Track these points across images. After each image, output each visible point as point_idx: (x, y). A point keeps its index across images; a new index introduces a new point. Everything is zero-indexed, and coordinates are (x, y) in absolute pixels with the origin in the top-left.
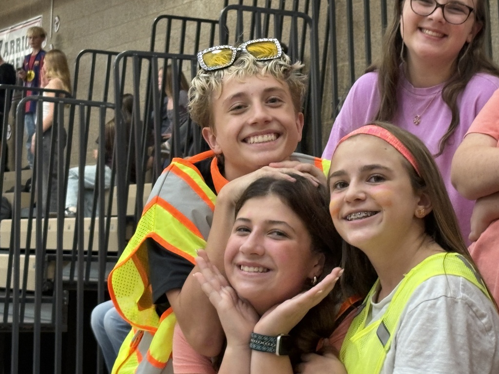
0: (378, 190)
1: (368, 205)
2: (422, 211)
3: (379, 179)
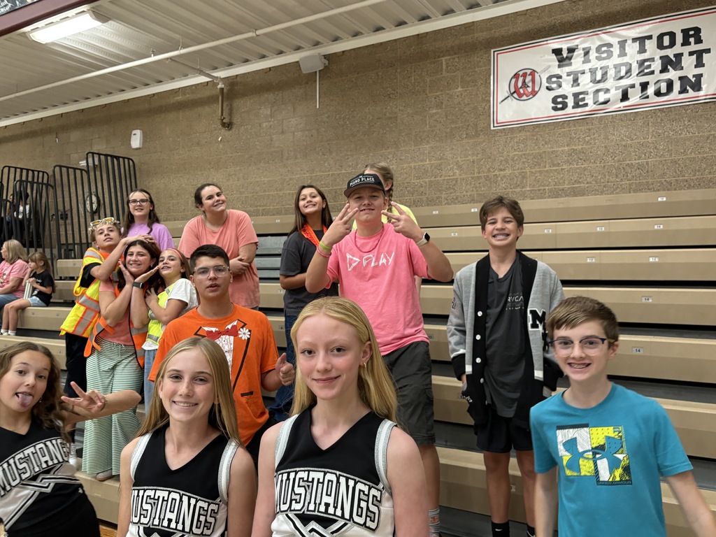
1: (169, 265)
2: (182, 271)
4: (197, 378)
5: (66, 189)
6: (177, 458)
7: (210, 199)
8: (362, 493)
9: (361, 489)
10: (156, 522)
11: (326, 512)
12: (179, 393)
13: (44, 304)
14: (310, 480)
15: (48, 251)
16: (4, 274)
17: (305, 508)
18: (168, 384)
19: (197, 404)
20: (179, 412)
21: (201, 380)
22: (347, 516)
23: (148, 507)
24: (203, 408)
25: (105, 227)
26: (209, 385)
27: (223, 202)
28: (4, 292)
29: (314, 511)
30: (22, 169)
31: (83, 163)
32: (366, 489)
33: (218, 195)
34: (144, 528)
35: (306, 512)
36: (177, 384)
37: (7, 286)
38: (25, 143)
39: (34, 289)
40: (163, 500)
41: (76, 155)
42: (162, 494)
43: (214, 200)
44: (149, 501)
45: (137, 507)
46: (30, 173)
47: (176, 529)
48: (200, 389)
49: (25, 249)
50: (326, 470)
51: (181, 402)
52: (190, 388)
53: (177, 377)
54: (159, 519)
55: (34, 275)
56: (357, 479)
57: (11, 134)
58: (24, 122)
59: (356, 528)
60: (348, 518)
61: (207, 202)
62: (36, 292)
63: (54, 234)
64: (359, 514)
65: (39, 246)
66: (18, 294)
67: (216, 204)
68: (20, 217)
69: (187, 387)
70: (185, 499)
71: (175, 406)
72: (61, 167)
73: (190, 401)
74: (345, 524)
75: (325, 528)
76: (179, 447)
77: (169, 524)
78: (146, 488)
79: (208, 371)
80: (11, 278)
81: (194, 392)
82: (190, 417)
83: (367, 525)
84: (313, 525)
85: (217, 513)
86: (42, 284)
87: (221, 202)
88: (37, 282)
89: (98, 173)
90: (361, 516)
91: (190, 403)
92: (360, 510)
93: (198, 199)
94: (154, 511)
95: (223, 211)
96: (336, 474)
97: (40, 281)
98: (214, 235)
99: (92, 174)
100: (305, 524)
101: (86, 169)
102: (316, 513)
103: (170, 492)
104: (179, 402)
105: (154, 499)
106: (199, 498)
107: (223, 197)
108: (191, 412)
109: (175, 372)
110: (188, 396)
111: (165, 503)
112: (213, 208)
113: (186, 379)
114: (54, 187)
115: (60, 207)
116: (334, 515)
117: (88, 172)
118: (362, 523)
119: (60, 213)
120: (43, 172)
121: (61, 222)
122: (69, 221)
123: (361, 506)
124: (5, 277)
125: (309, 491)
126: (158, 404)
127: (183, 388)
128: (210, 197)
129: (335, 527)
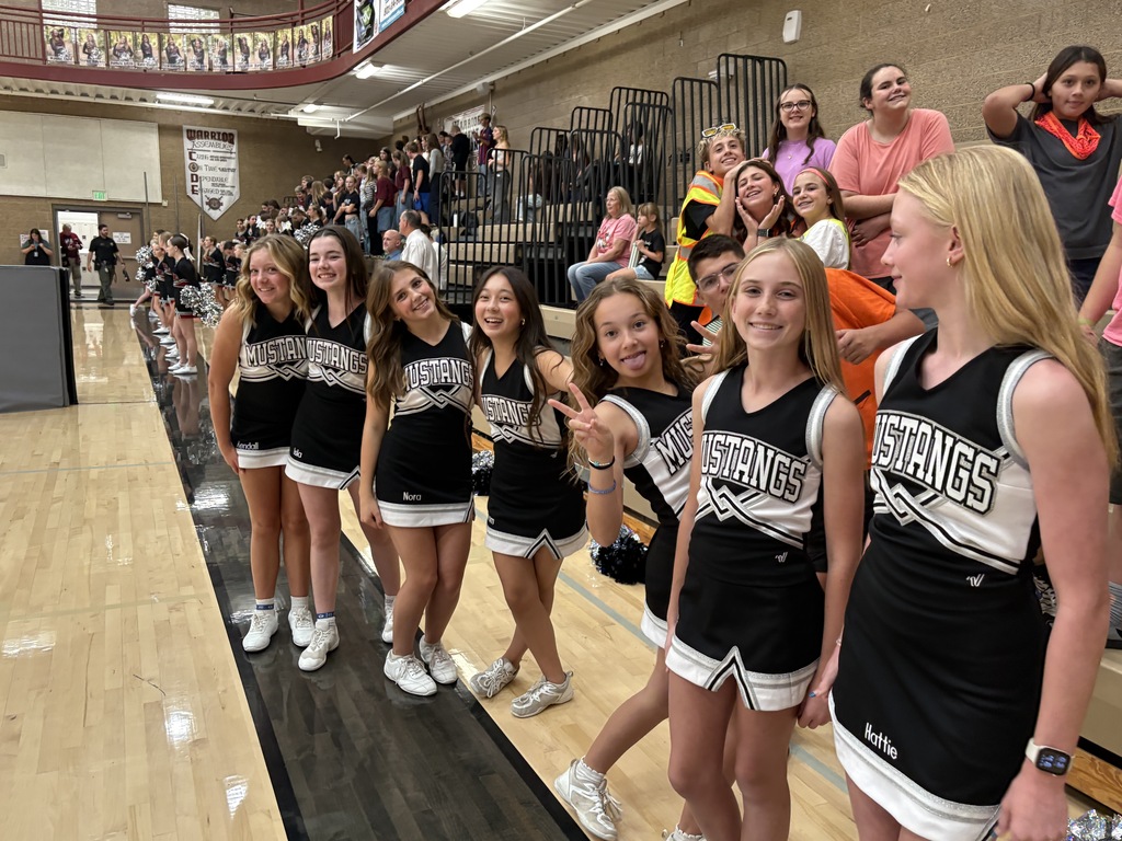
0: (812, 193)
1: (808, 200)
2: (830, 201)
3: (812, 189)
4: (782, 291)
5: (688, 117)
6: (755, 399)
7: (885, 88)
8: (963, 458)
9: (963, 452)
10: (726, 473)
11: (914, 476)
12: (757, 311)
13: (651, 277)
14: (902, 428)
15: (661, 208)
16: (607, 235)
17: (892, 466)
18: (742, 300)
19: (781, 327)
20: (757, 336)
21: (787, 294)
22: (939, 485)
23: (716, 454)
24: (789, 333)
25: (725, 140)
26: (798, 302)
27: (906, 94)
28: (608, 258)
29: (901, 471)
30: (636, 90)
31: (713, 75)
32: (970, 453)
33: (900, 81)
34: (713, 479)
35: (892, 471)
36: (754, 300)
37: (610, 251)
38: (641, 54)
39: (641, 255)
40: (735, 448)
41: (705, 63)
42: (734, 440)
43: (890, 89)
44: (719, 447)
45: (706, 455)
46: (646, 94)
47: (749, 484)
48: (786, 307)
49: (634, 206)
50: (923, 418)
51: (760, 324)
52: (772, 304)
53: (754, 291)
54: (730, 470)
55: (643, 237)
56: (958, 437)
57: (625, 41)
58: (641, 21)
59: (950, 504)
60: (940, 488)
61: (878, 93)
62: (643, 260)
63: (670, 185)
64: (957, 486)
65: (650, 199)
66: (622, 262)
67: (893, 96)
68: (631, 161)
69: (768, 303)
70: (761, 449)
71: (753, 330)
72: (683, 79)
73: (773, 322)
74: (935, 497)
75: (913, 495)
76: (758, 387)
77: (741, 477)
78: (716, 432)
79: (796, 282)
80: (615, 239)
81: (777, 310)
82: (773, 343)
83: (969, 503)
84: (900, 489)
85: (803, 475)
86: (651, 249)
87: (902, 94)
88: (646, 246)
89: (732, 88)
90: (959, 489)
91: (772, 325)
92: (957, 481)
93: (866, 90)
94: (724, 460)
95: (902, 109)
96: (931, 425)
97: (649, 244)
98: (883, 150)
99: (724, 90)
100: (891, 486)
101: (716, 81)
102: (903, 474)
103: (743, 439)
104: (757, 323)
105: (724, 445)
106: (778, 450)
107: (906, 86)
108: (773, 337)
109: (751, 284)
110: (769, 315)
111: (737, 451)
112: (886, 103)
113: (767, 292)
114: (673, 112)
115: (680, 145)
116: (923, 481)
117: (718, 86)
118: (960, 499)
119: (679, 153)
120: (662, 93)
121: (680, 166)
122: (689, 165)
123: (960, 475)
124: (608, 238)
125: (899, 443)
126: (730, 329)
127: (762, 304)
128: (886, 85)
129: (924, 497)
